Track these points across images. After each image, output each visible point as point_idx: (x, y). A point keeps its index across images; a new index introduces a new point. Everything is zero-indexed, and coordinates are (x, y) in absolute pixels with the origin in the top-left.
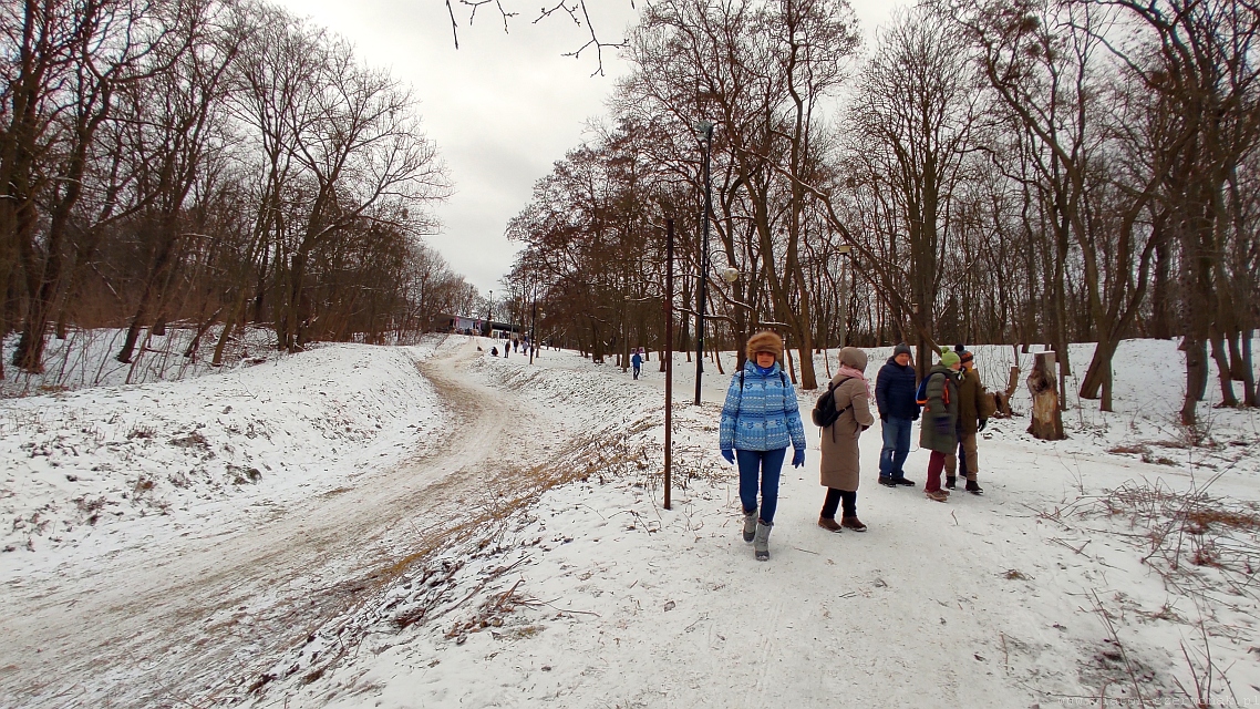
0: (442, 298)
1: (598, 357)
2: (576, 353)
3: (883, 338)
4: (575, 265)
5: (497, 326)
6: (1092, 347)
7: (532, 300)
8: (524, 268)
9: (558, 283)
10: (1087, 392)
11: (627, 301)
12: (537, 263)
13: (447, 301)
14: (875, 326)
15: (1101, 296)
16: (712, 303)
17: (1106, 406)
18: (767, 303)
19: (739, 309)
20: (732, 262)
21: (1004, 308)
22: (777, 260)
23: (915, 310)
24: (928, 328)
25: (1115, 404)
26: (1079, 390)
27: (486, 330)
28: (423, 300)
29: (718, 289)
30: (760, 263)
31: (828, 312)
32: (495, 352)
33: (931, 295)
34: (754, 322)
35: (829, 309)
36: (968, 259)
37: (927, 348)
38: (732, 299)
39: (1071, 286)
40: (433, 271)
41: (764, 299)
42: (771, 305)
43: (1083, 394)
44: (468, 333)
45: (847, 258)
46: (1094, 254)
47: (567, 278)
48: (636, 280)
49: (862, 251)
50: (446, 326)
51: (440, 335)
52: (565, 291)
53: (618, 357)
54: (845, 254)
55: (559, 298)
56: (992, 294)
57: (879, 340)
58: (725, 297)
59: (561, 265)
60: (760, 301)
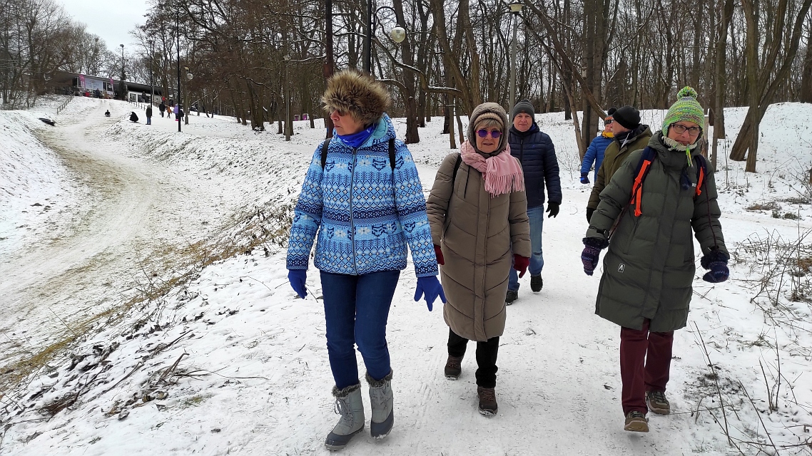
0: (58, 52)
1: (258, 125)
2: (232, 119)
3: (553, 103)
4: (224, 17)
5: (134, 88)
6: (745, 110)
7: (175, 57)
8: (162, 17)
9: (206, 39)
10: (736, 155)
11: (287, 62)
12: (178, 13)
13: (66, 56)
14: (545, 91)
15: (760, 59)
16: (379, 65)
17: (751, 168)
18: (437, 66)
19: (409, 74)
20: (401, 21)
21: (670, 71)
22: (448, 19)
23: (584, 74)
24: (596, 93)
25: (758, 165)
26: (730, 153)
27: (121, 92)
28: (32, 54)
29: (386, 50)
30: (430, 23)
31: (499, 77)
32: (134, 118)
33: (600, 58)
34: (424, 86)
35: (500, 73)
36: (639, 20)
37: (593, 113)
38: (400, 61)
39: (735, 49)
40: (42, 17)
41: (434, 63)
42: (442, 69)
43: (732, 157)
44: (97, 95)
45: (518, 17)
46: (757, 16)
47: (214, 32)
48: (295, 37)
49: (535, 11)
50: (69, 86)
51: (62, 98)
52: (213, 46)
53: (280, 125)
54: (517, 13)
55: (208, 56)
56: (660, 56)
57: (549, 106)
58: (393, 59)
59: (207, 16)
60: (430, 64)
